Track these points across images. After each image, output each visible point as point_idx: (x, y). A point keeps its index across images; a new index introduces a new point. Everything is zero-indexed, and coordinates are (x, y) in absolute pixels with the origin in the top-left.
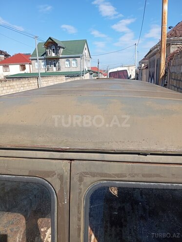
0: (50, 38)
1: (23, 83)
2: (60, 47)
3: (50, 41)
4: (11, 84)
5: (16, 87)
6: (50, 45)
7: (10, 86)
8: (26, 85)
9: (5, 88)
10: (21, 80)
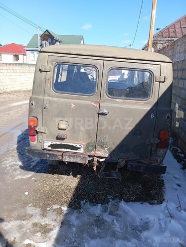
0: (47, 31)
1: (25, 69)
2: (56, 41)
3: (47, 33)
4: (14, 68)
5: (18, 71)
6: (47, 37)
7: (13, 70)
8: (26, 71)
9: (9, 71)
10: (23, 66)
